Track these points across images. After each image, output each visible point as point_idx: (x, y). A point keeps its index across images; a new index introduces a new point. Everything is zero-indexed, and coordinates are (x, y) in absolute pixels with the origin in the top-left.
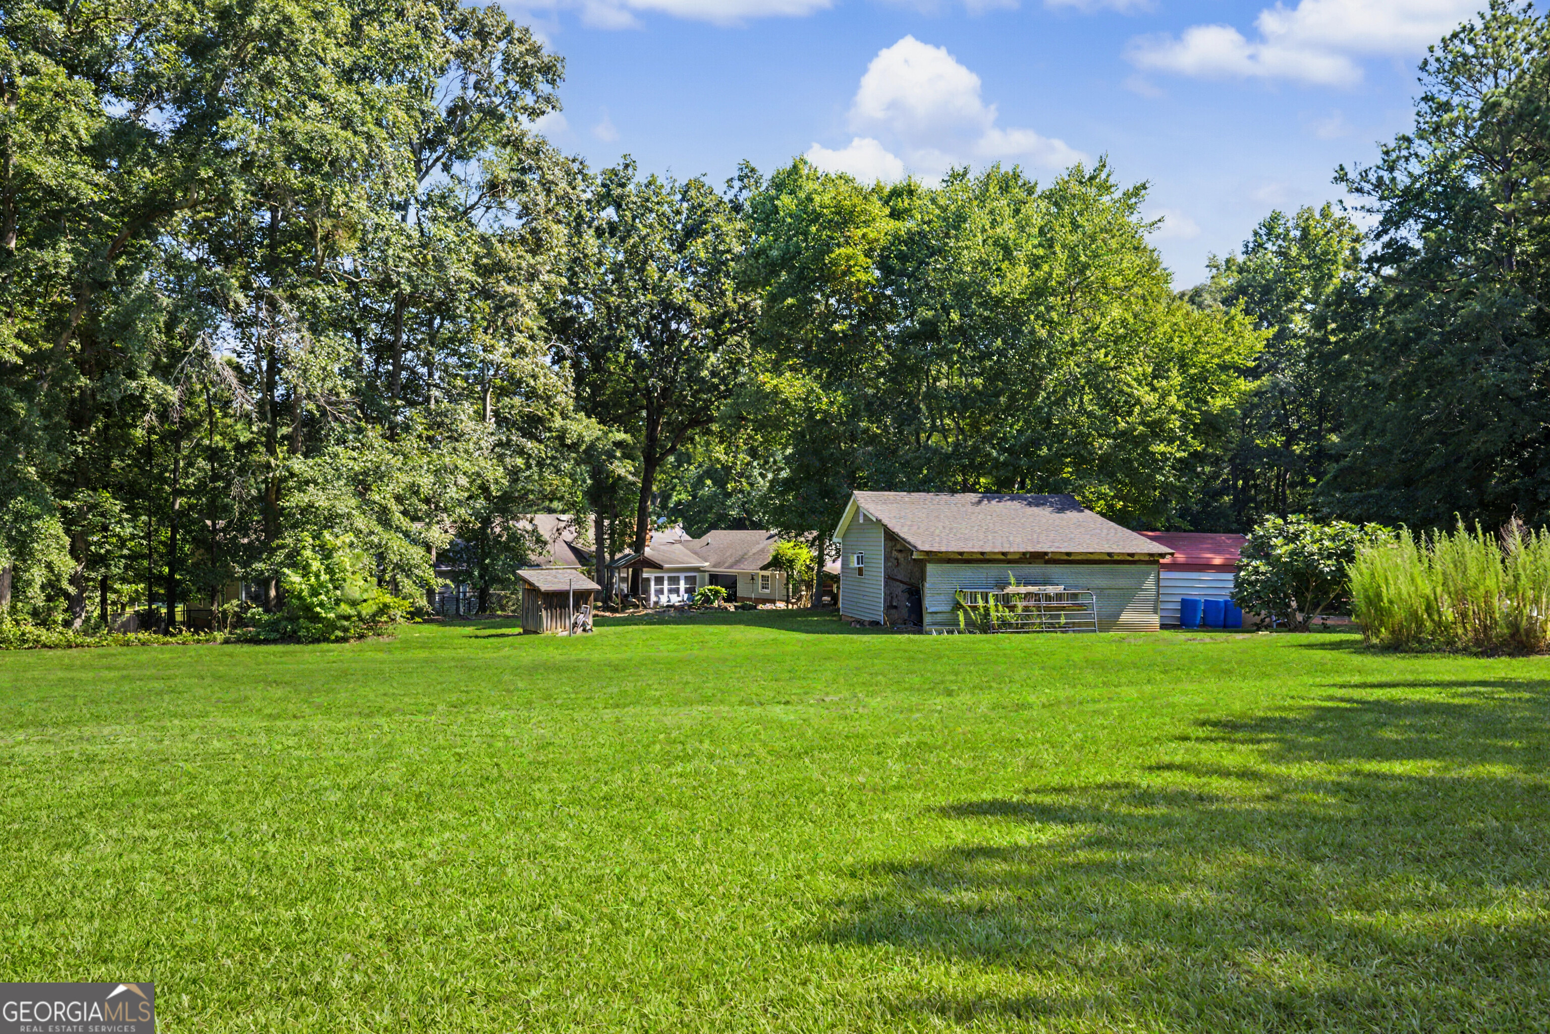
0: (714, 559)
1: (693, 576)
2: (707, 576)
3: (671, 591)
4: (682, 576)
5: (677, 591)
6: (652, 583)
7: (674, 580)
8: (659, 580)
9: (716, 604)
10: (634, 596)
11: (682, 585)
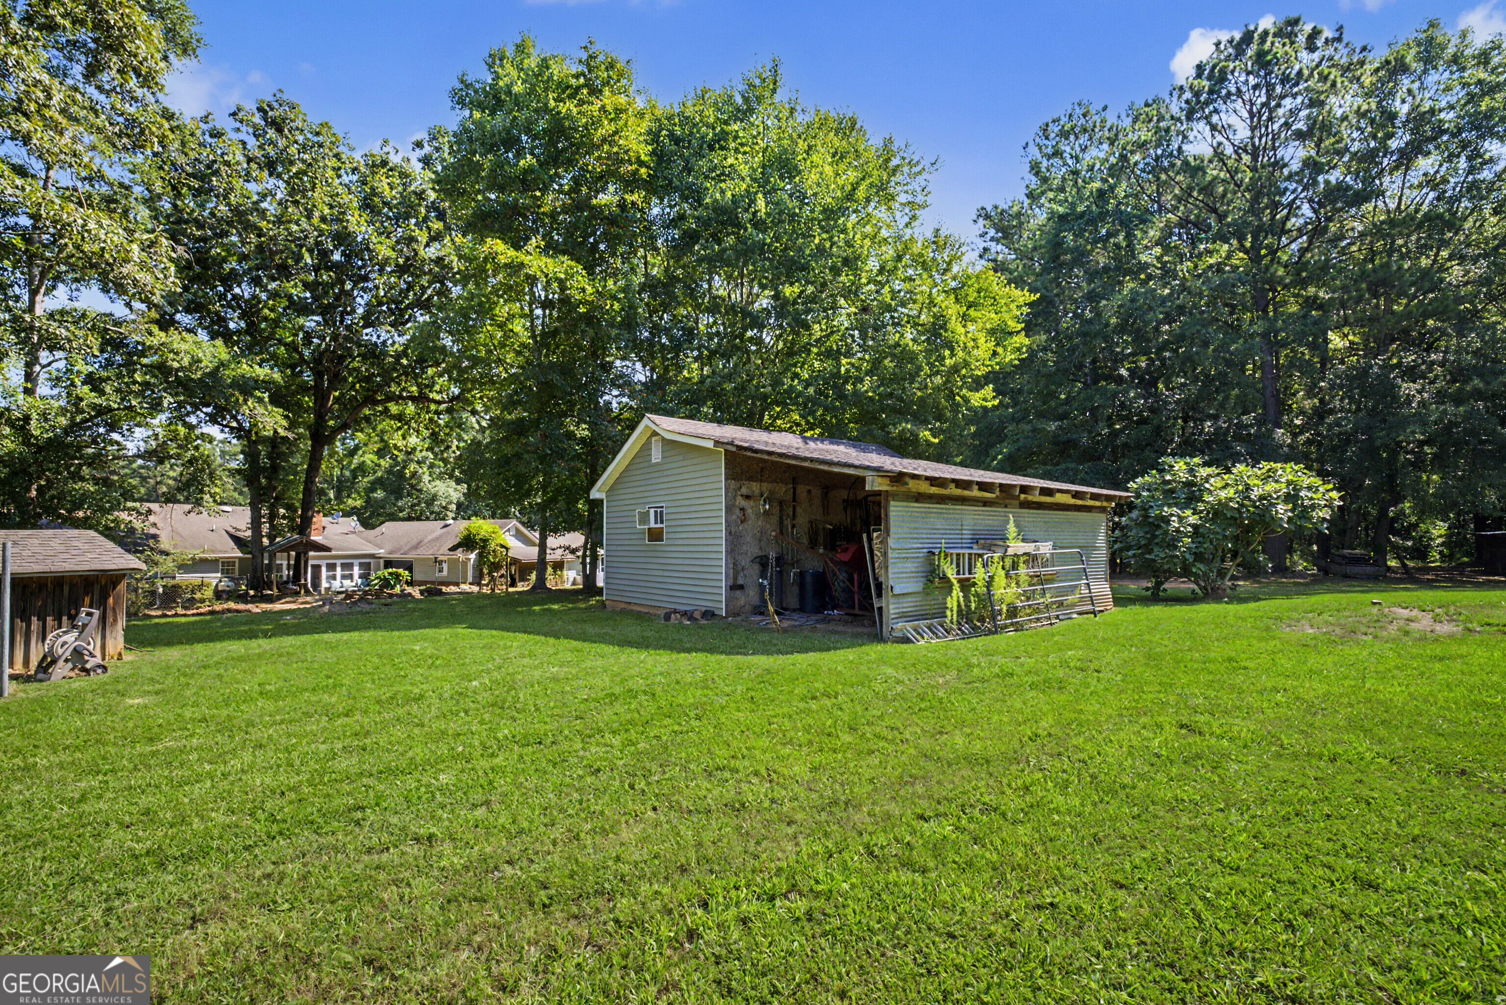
0: (389, 546)
1: (367, 563)
2: (382, 562)
3: (344, 577)
4: (356, 562)
5: (351, 577)
6: (324, 569)
7: (347, 566)
8: (331, 567)
9: (398, 589)
10: (294, 583)
11: (356, 571)
